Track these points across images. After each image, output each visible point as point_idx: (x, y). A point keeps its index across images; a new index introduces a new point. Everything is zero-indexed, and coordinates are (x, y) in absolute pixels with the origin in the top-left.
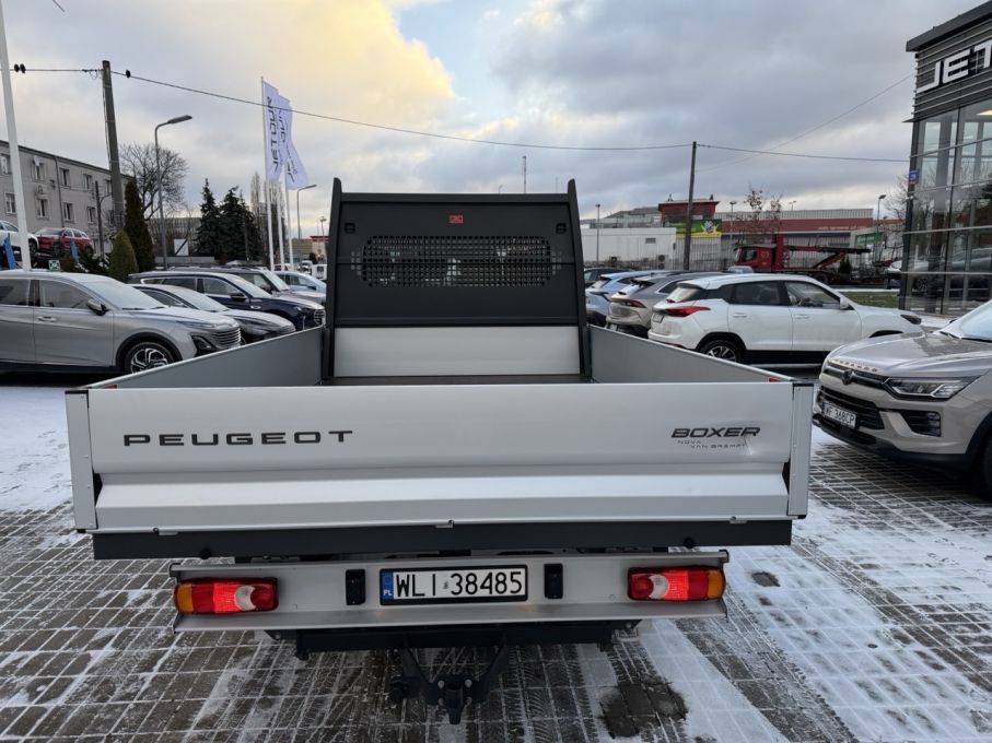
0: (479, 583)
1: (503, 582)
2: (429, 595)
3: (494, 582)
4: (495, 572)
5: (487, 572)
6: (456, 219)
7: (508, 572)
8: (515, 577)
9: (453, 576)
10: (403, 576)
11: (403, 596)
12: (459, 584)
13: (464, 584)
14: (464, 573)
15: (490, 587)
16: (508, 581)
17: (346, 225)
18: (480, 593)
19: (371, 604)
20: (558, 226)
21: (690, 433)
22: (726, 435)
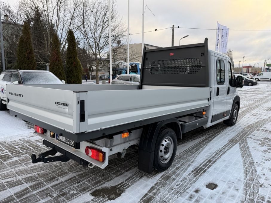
0: (68, 140)
3: (70, 141)
6: (172, 54)
11: (59, 139)
16: (72, 142)
17: (147, 58)
18: (68, 143)
19: (55, 139)
20: (202, 53)
21: (58, 103)
22: (63, 105)
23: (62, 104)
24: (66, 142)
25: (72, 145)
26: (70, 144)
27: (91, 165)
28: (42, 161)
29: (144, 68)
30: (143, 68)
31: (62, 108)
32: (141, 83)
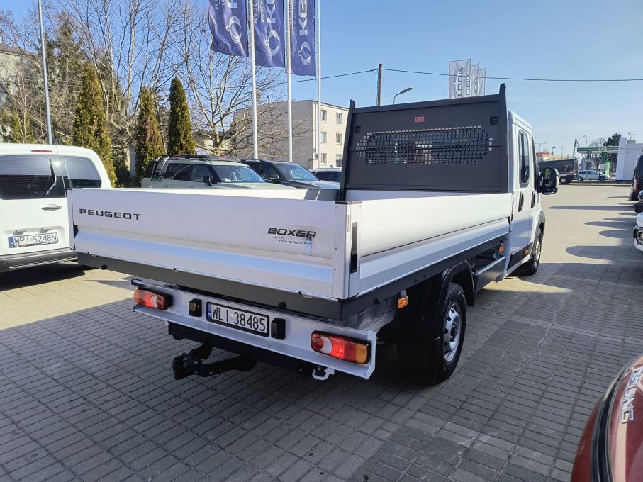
0: (246, 320)
1: (257, 323)
2: (225, 321)
3: (253, 322)
4: (253, 316)
5: (250, 315)
6: (420, 119)
7: (259, 317)
8: (262, 321)
9: (235, 313)
10: (215, 307)
11: (215, 319)
12: (237, 318)
13: (239, 319)
14: (240, 313)
15: (251, 324)
16: (259, 323)
17: (357, 127)
18: (247, 326)
19: (203, 319)
20: (492, 118)
21: (277, 232)
22: (297, 235)
23: (292, 233)
24: (239, 325)
25: (258, 330)
26: (253, 329)
27: (321, 371)
28: (197, 372)
29: (352, 149)
30: (349, 149)
31: (291, 242)
32: (345, 186)
